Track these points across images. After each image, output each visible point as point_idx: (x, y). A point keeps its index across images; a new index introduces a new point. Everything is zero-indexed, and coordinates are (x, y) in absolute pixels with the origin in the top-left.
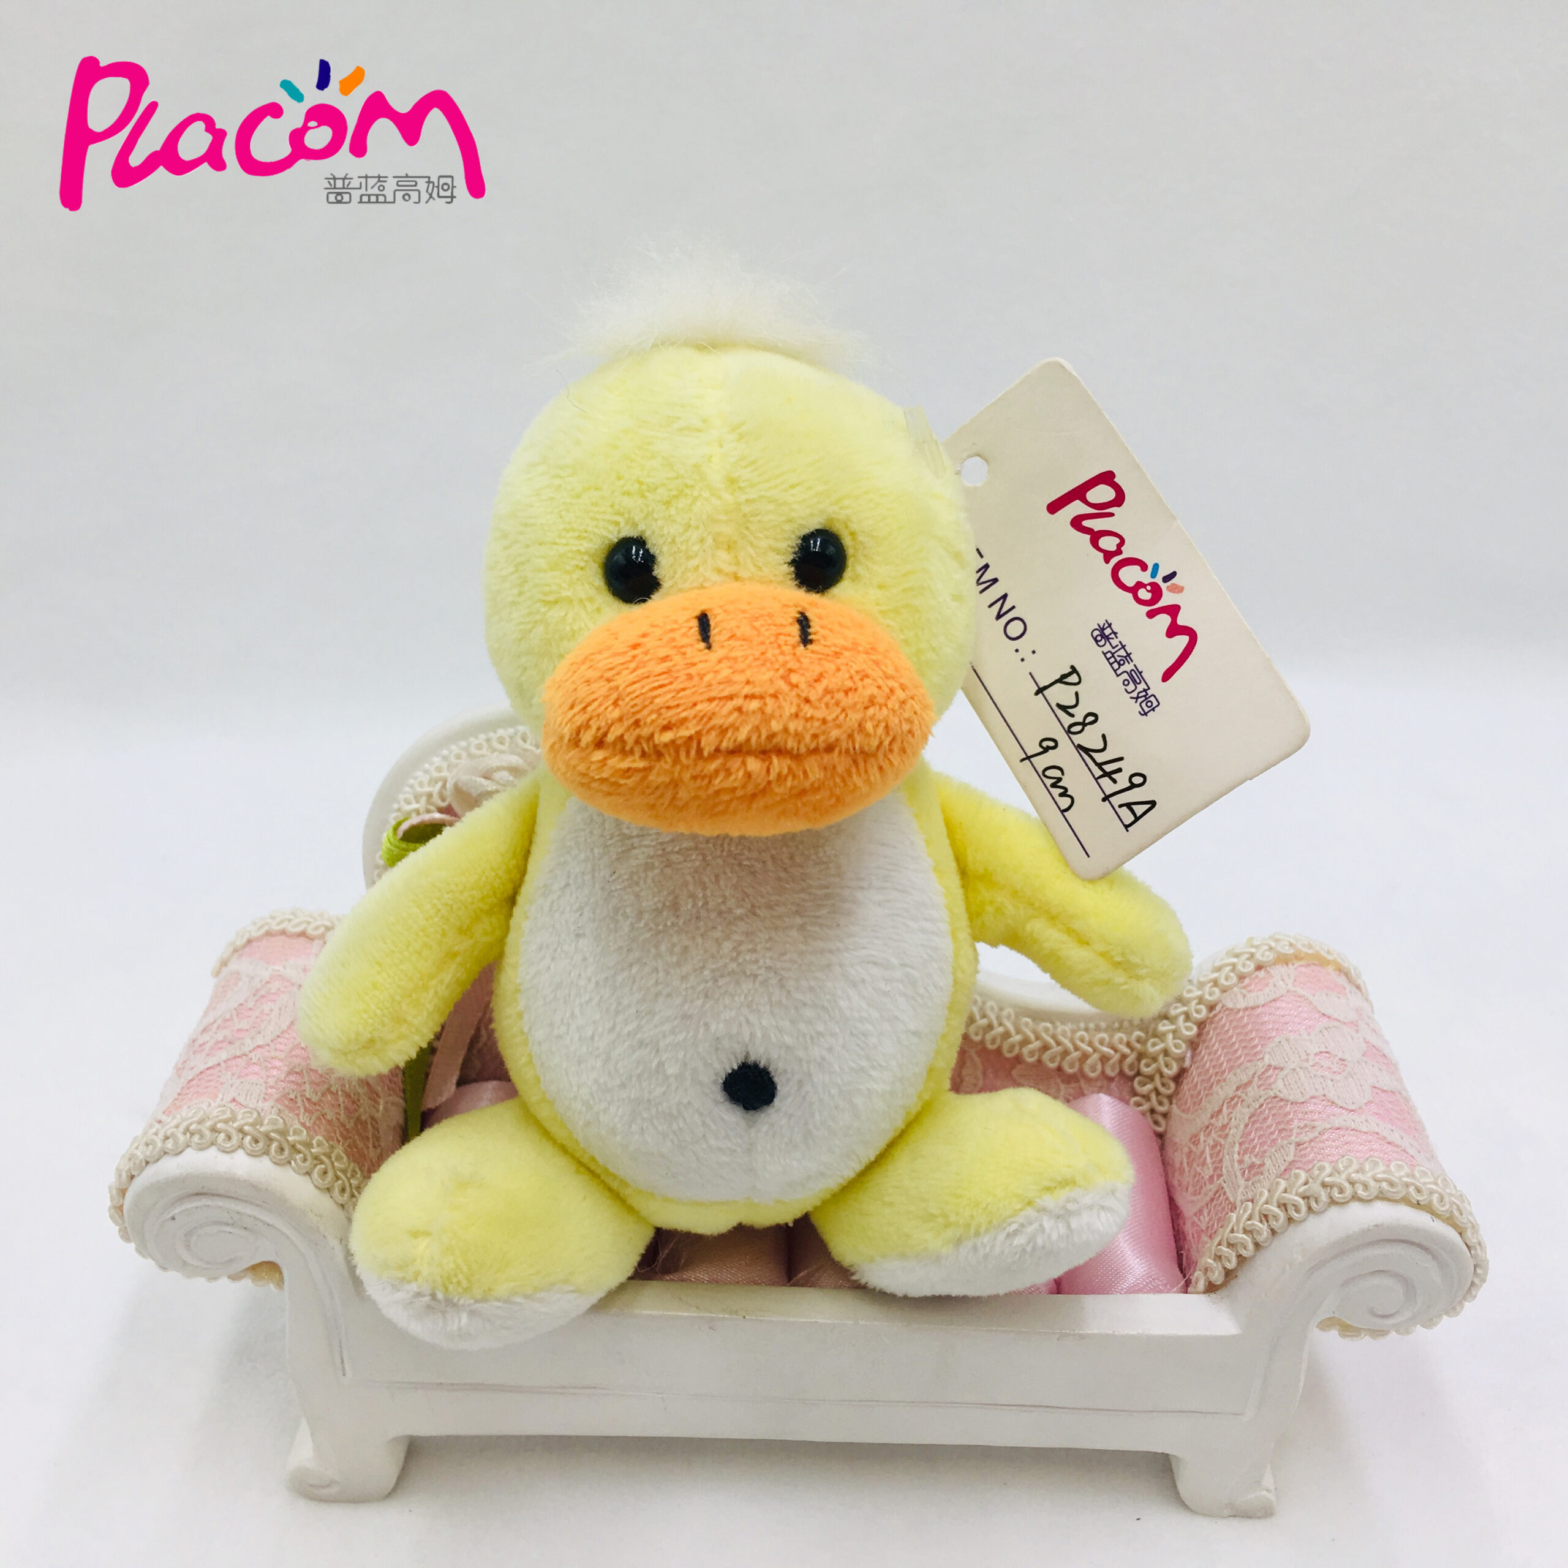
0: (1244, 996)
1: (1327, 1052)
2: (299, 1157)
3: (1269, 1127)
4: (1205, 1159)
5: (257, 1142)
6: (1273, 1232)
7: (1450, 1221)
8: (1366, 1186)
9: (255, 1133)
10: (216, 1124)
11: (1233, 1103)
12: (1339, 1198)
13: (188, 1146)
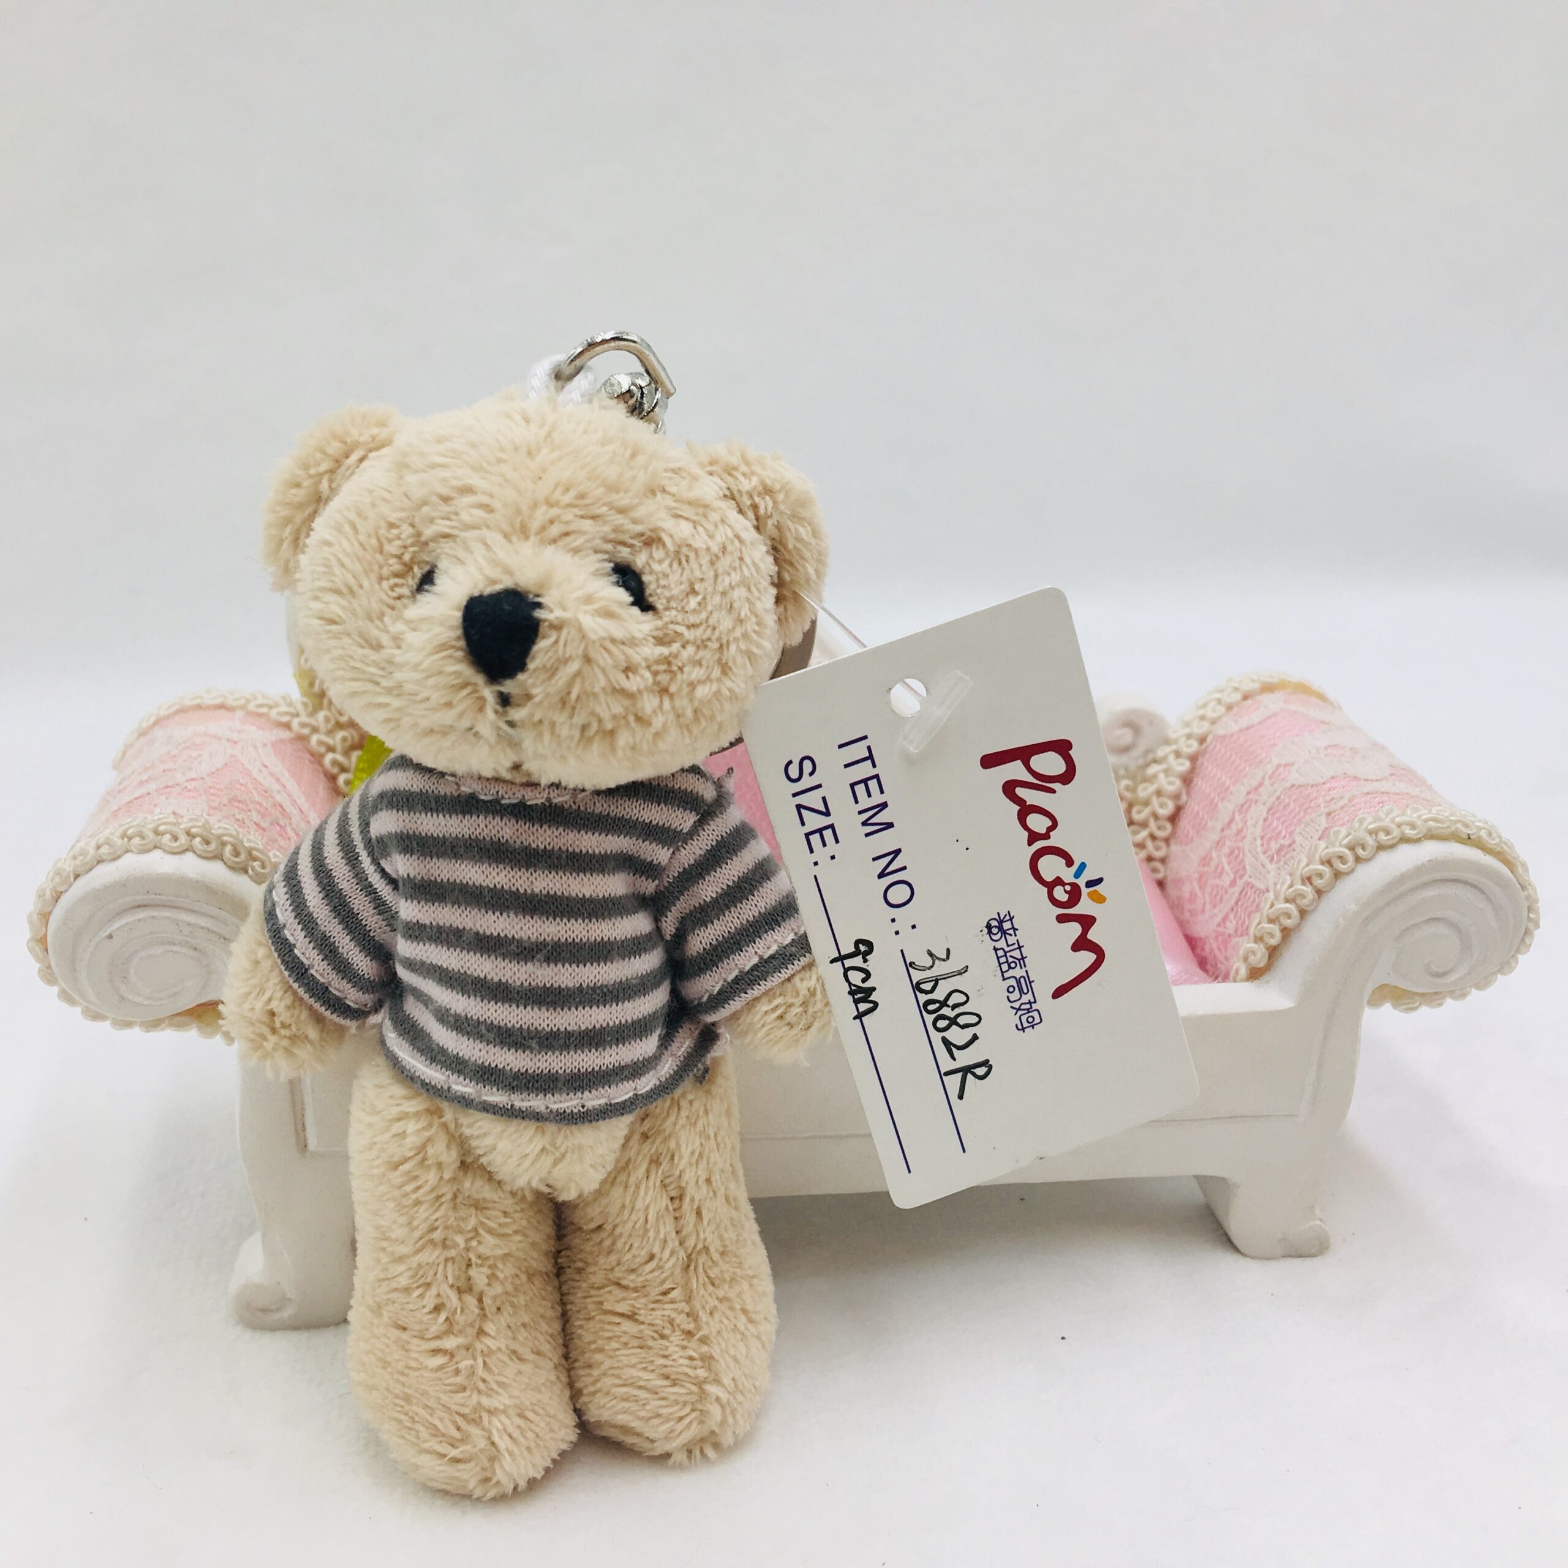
0: (1236, 722)
2: (256, 864)
3: (1291, 812)
4: (1223, 868)
5: (207, 845)
6: (1319, 892)
7: (1501, 856)
8: (1413, 826)
9: (205, 833)
10: (159, 826)
11: (1245, 808)
12: (1388, 840)
13: (127, 851)
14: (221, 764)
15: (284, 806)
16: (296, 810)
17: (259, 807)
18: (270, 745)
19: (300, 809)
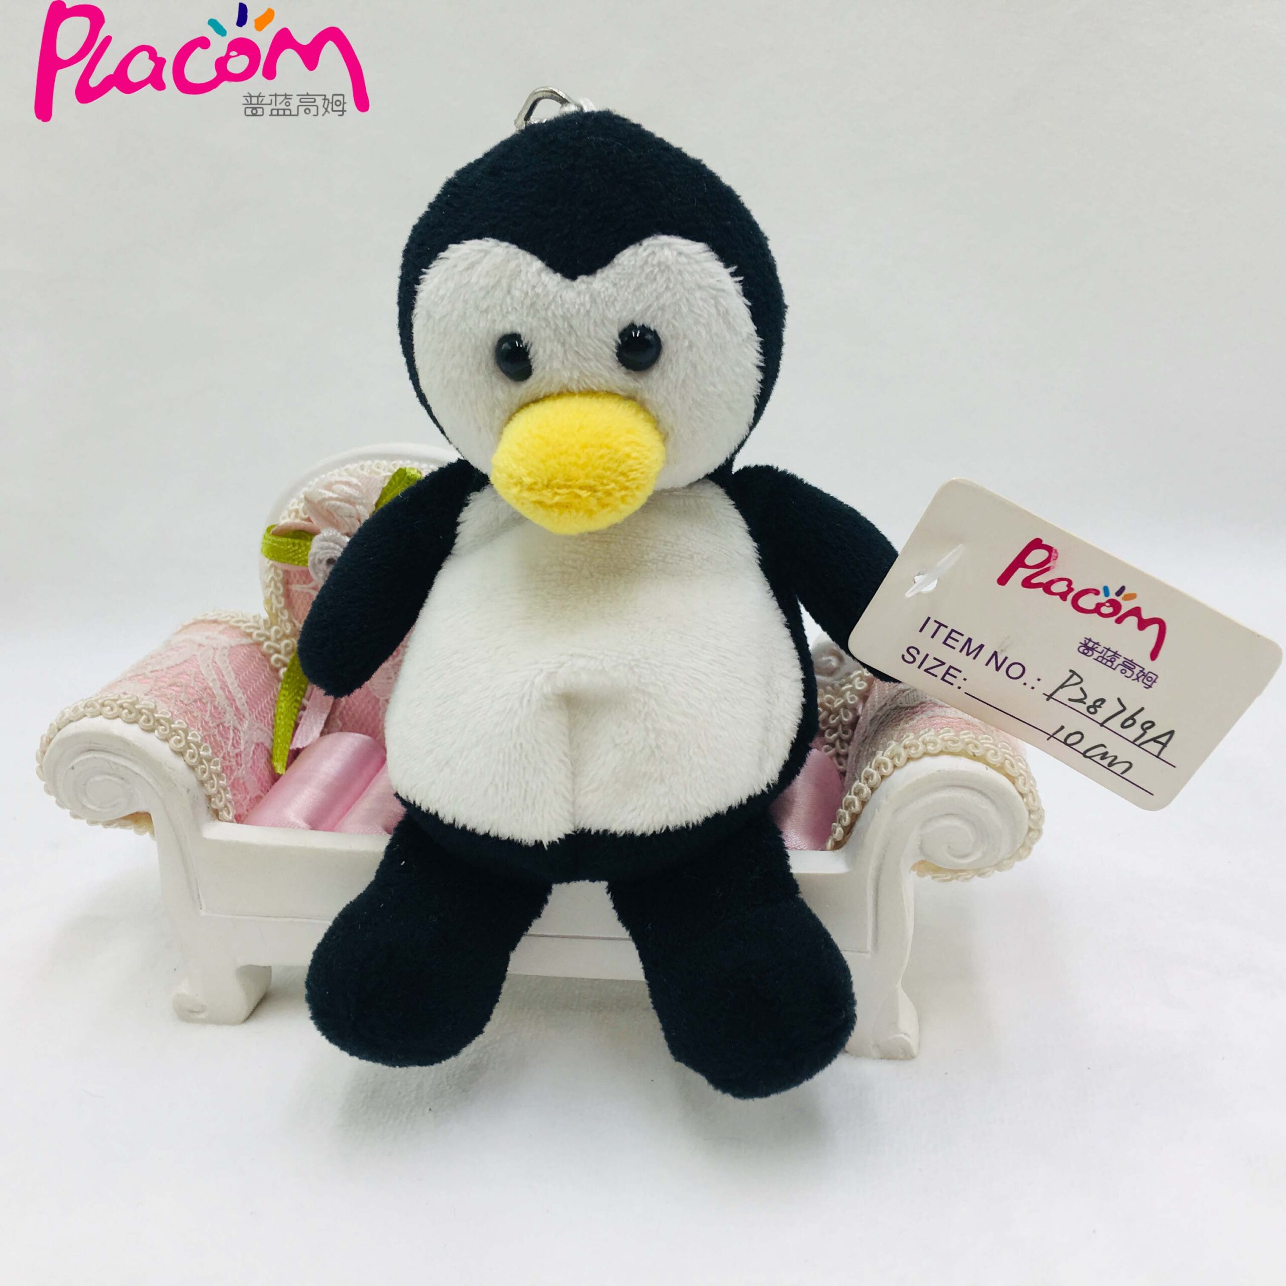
2: (162, 728)
5: (130, 713)
6: (871, 788)
7: (1000, 769)
8: (935, 745)
9: (132, 707)
10: (105, 701)
12: (914, 755)
14: (182, 661)
15: (213, 689)
16: (225, 692)
17: (191, 691)
18: (229, 648)
19: (229, 691)
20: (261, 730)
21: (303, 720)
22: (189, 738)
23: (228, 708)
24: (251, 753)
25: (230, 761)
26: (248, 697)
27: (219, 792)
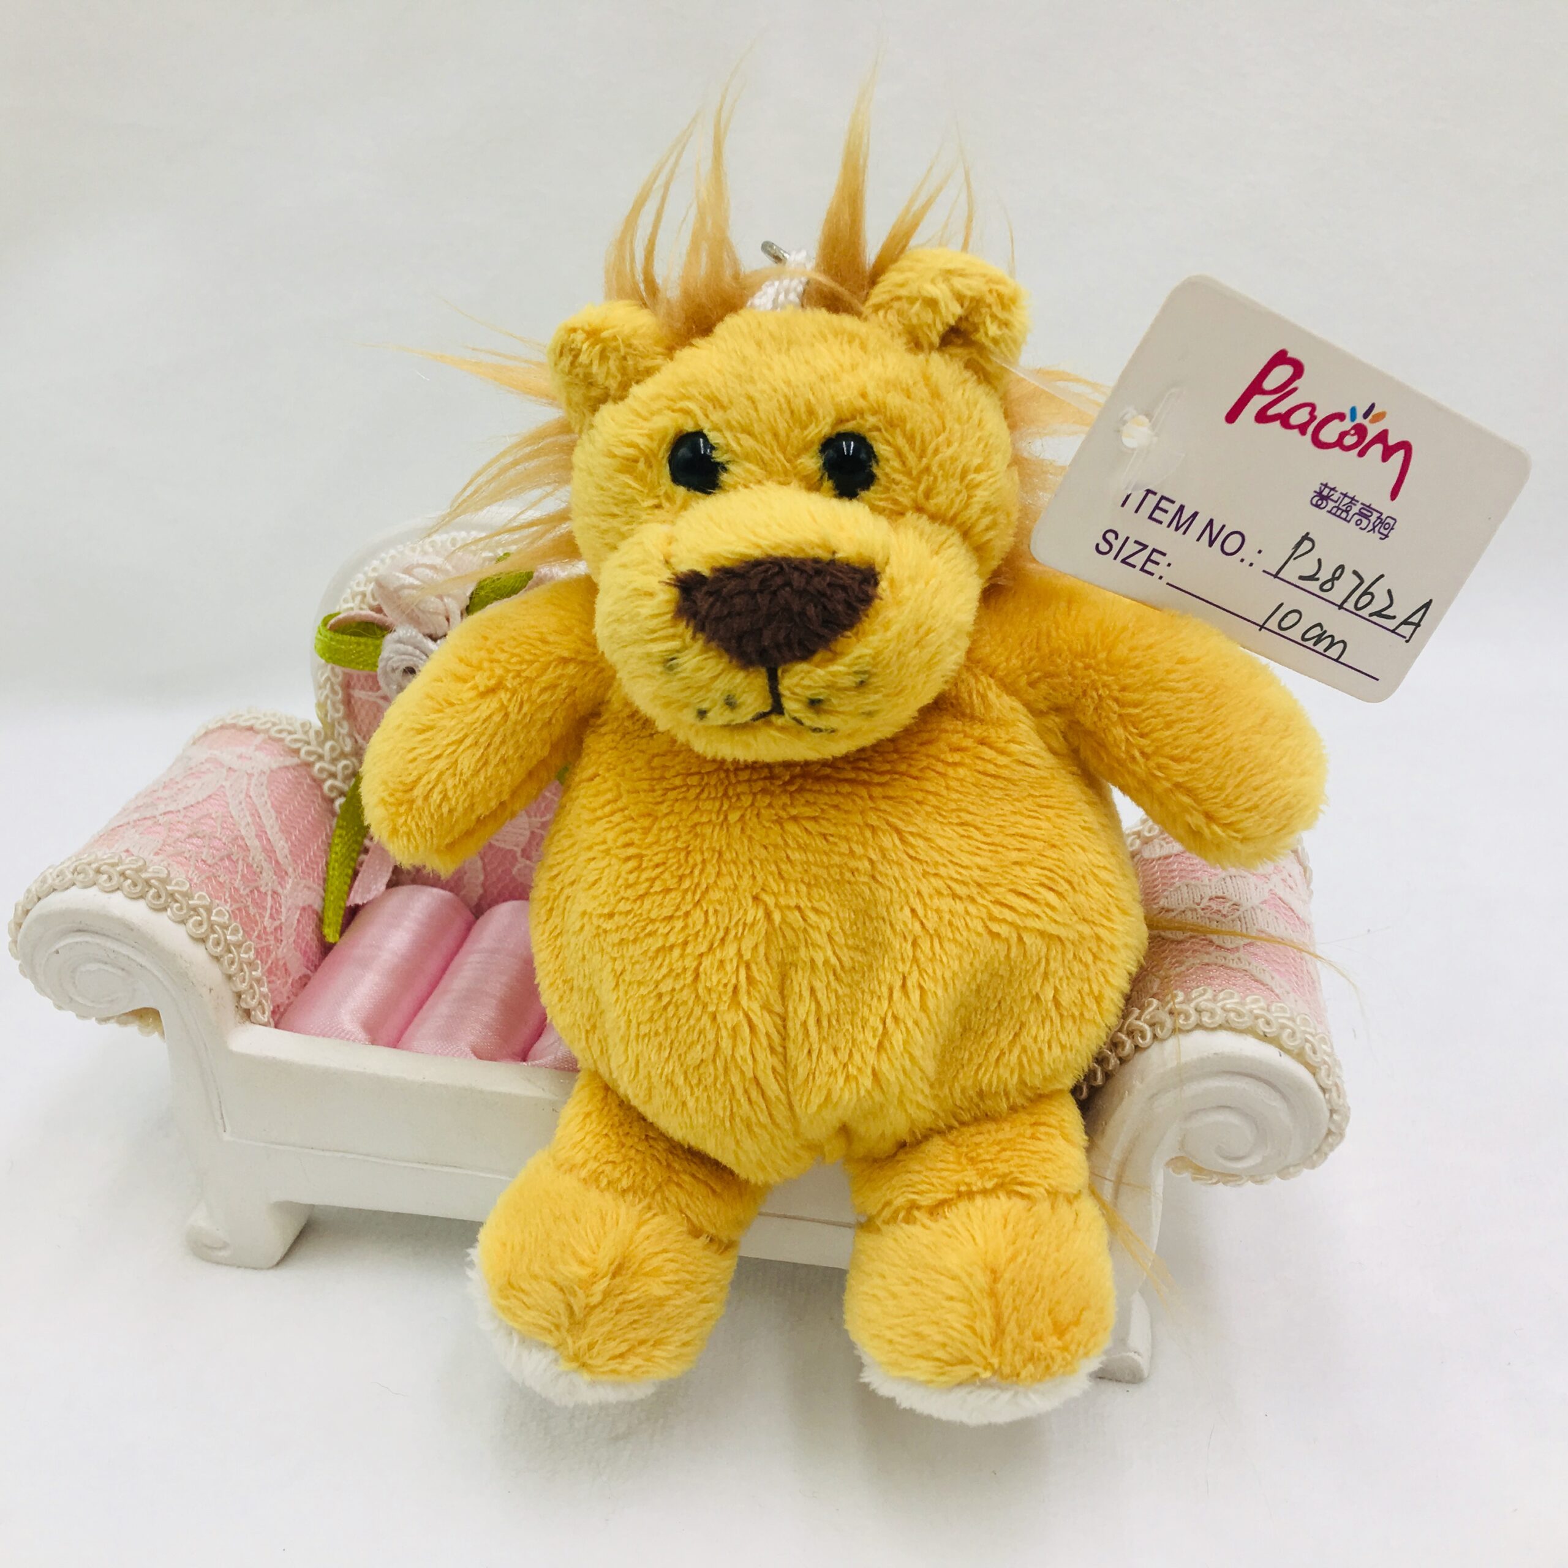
1: (1223, 898)
2: (177, 905)
5: (135, 885)
6: (1121, 1061)
7: (1299, 1056)
8: (1213, 1014)
9: (136, 878)
10: (102, 866)
12: (1183, 1025)
13: (74, 884)
14: (205, 796)
15: (246, 840)
16: (261, 841)
17: (216, 843)
18: (268, 772)
19: (268, 840)
20: (309, 888)
21: (364, 865)
22: (213, 918)
23: (265, 864)
24: (295, 922)
25: (267, 940)
26: (293, 845)
27: (251, 987)
